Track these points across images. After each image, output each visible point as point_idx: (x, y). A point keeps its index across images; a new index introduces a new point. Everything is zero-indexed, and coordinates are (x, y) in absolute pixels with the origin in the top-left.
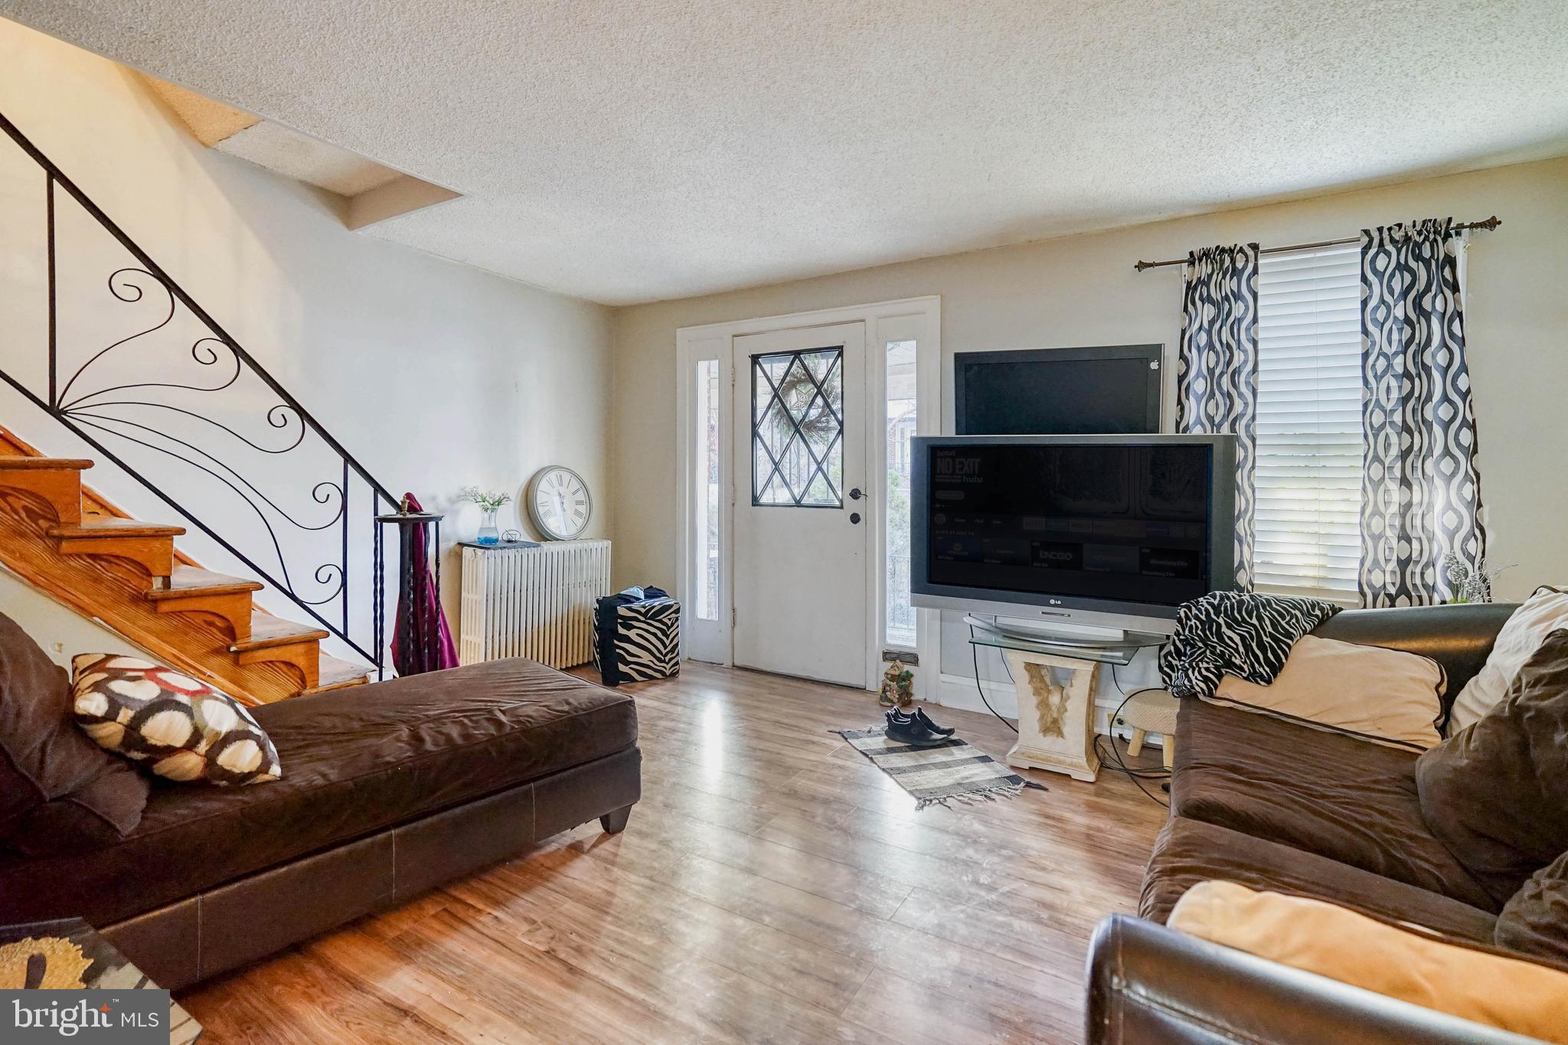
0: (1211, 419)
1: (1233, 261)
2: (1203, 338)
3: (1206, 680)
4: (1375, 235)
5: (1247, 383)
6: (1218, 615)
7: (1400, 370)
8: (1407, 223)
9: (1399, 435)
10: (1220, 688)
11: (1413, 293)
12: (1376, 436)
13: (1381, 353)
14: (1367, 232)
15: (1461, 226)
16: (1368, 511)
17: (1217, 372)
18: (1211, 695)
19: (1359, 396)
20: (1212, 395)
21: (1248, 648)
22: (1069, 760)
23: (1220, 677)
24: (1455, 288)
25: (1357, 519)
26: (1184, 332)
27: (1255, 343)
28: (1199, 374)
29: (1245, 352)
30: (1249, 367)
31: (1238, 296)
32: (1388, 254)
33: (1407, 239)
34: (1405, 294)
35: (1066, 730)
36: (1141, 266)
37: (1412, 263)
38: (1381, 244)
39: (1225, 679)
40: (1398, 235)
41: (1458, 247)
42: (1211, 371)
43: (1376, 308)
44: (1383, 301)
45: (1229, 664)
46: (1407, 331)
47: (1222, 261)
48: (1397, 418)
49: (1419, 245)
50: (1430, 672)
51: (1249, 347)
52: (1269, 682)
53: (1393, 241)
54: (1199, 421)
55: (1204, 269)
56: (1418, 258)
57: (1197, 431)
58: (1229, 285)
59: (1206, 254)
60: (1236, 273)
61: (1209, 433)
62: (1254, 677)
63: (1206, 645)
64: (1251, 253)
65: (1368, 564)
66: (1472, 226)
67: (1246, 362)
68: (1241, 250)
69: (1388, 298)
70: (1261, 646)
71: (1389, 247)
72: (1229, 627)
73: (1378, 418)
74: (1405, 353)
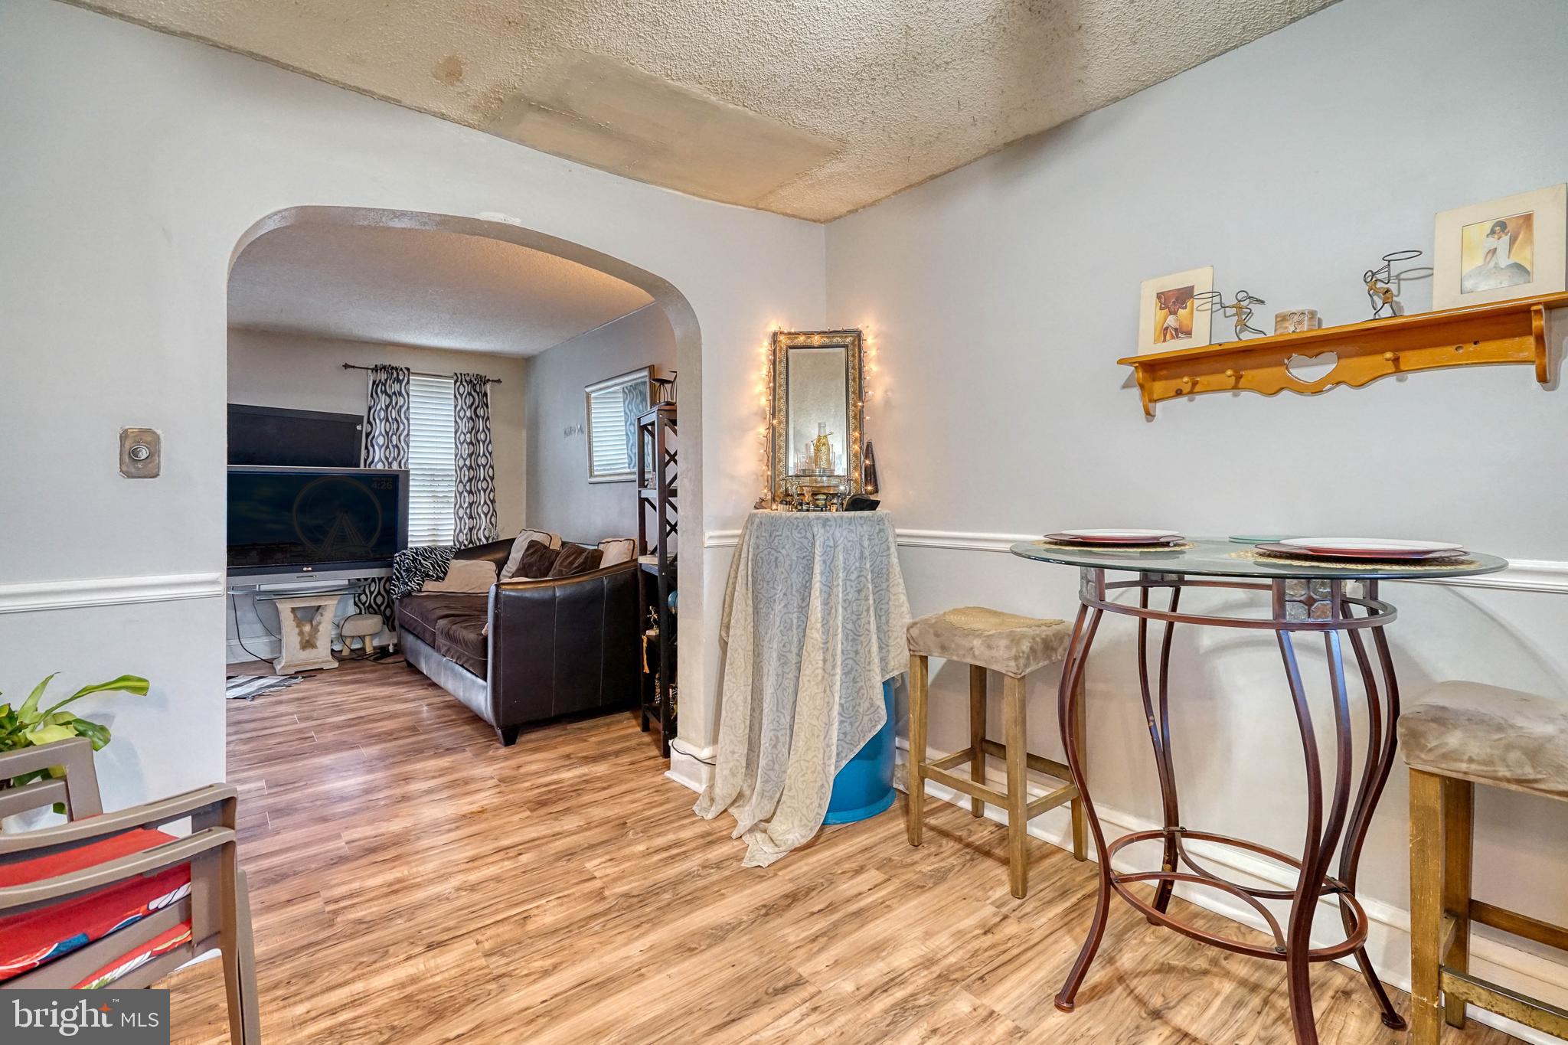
0: (387, 459)
1: (398, 374)
2: (382, 414)
3: (418, 584)
4: (459, 376)
5: (405, 441)
6: (418, 555)
7: (469, 441)
8: (471, 374)
9: (469, 471)
10: (425, 585)
11: (474, 407)
12: (461, 471)
13: (462, 432)
14: (456, 374)
15: (489, 380)
16: (458, 506)
17: (390, 434)
18: (420, 591)
19: (453, 451)
20: (387, 447)
21: (434, 567)
22: (320, 660)
23: (423, 582)
24: (487, 407)
25: (452, 511)
26: (370, 409)
27: (408, 420)
28: (381, 434)
29: (404, 424)
30: (406, 432)
31: (400, 394)
32: (464, 386)
33: (471, 381)
34: (470, 407)
35: (318, 643)
36: (346, 366)
37: (473, 393)
38: (461, 382)
39: (426, 582)
40: (468, 379)
41: (488, 387)
42: (387, 433)
43: (459, 411)
44: (462, 408)
45: (428, 575)
46: (471, 423)
47: (392, 373)
48: (468, 463)
49: (475, 385)
50: (492, 566)
51: (406, 422)
52: (443, 579)
53: (466, 381)
54: (380, 460)
55: (383, 376)
56: (475, 391)
57: (380, 466)
58: (396, 387)
59: (384, 368)
60: (400, 381)
61: (387, 468)
62: (438, 579)
63: (417, 570)
64: (406, 372)
65: (457, 531)
66: (493, 381)
67: (404, 429)
68: (401, 369)
69: (464, 407)
70: (439, 566)
71: (465, 383)
72: (424, 560)
73: (461, 463)
74: (471, 433)
